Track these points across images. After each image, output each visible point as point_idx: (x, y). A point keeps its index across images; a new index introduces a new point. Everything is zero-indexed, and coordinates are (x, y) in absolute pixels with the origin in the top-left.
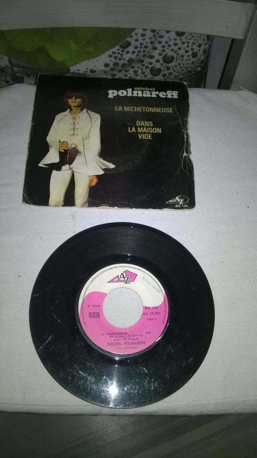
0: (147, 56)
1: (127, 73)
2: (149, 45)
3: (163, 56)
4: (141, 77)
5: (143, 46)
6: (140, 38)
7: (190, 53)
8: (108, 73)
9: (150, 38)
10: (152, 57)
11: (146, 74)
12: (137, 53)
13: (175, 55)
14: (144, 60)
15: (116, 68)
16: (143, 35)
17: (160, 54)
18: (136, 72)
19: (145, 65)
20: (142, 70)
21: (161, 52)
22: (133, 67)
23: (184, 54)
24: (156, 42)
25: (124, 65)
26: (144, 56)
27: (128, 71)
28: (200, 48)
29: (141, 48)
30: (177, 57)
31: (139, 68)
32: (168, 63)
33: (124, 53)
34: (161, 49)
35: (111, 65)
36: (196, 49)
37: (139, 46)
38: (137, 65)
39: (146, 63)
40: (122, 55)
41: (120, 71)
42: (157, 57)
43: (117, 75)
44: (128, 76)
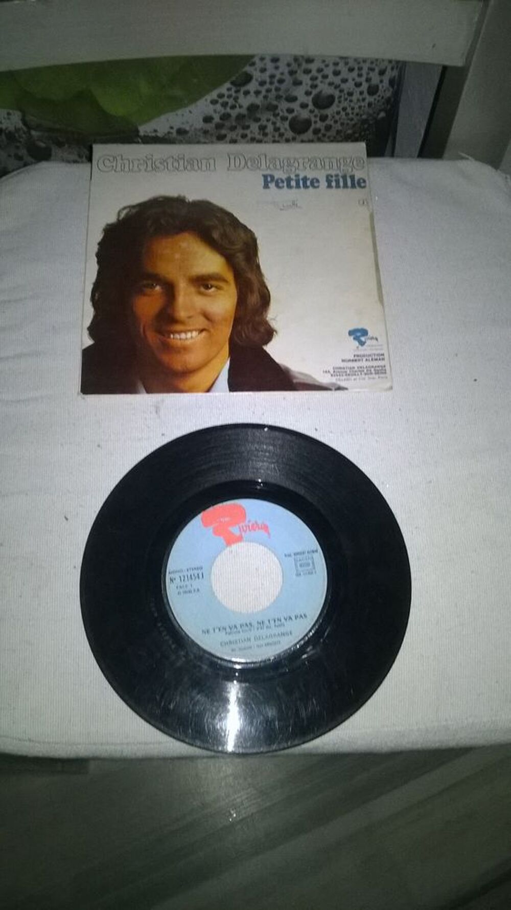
0: (283, 98)
1: (248, 132)
2: (287, 77)
3: (314, 96)
4: (274, 137)
5: (276, 80)
6: (270, 66)
7: (365, 87)
8: (210, 133)
9: (289, 65)
10: (293, 99)
11: (282, 130)
12: (264, 93)
13: (337, 93)
14: (279, 105)
15: (225, 123)
16: (275, 60)
17: (308, 93)
18: (263, 128)
19: (281, 114)
20: (274, 123)
21: (310, 89)
22: (258, 120)
23: (354, 89)
24: (299, 72)
25: (240, 117)
26: (278, 97)
27: (248, 127)
28: (383, 78)
29: (271, 83)
30: (340, 97)
31: (268, 120)
32: (323, 109)
33: (241, 95)
34: (310, 83)
35: (217, 119)
36: (375, 79)
37: (268, 80)
38: (264, 116)
39: (282, 110)
40: (236, 99)
41: (233, 128)
42: (302, 98)
43: (228, 135)
44: (249, 136)
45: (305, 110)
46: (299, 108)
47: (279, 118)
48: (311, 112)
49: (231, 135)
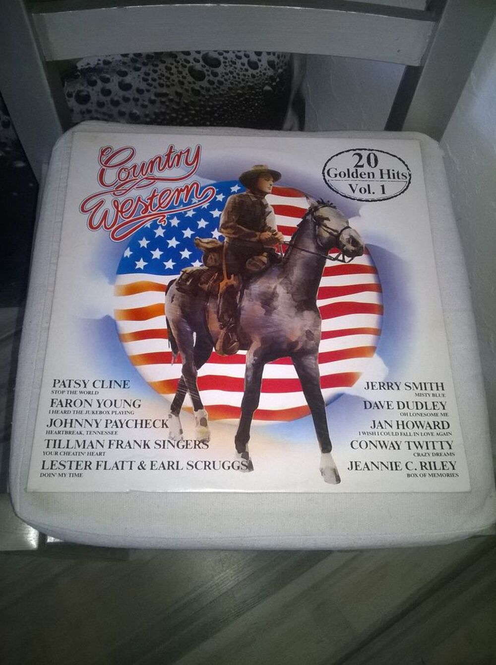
1: (156, 68)
3: (203, 55)
4: (178, 77)
7: (245, 60)
8: (129, 64)
11: (184, 74)
13: (221, 58)
14: (178, 56)
15: (139, 59)
18: (168, 69)
19: (181, 62)
20: (176, 67)
22: (164, 62)
23: (235, 60)
25: (149, 57)
27: (157, 65)
28: (260, 58)
30: (225, 62)
31: (172, 64)
32: (212, 67)
35: (131, 56)
36: (254, 58)
38: (169, 61)
39: (181, 59)
41: (145, 64)
43: (142, 69)
44: (159, 72)
45: (198, 64)
46: (193, 61)
47: (179, 64)
48: (202, 66)
49: (144, 69)
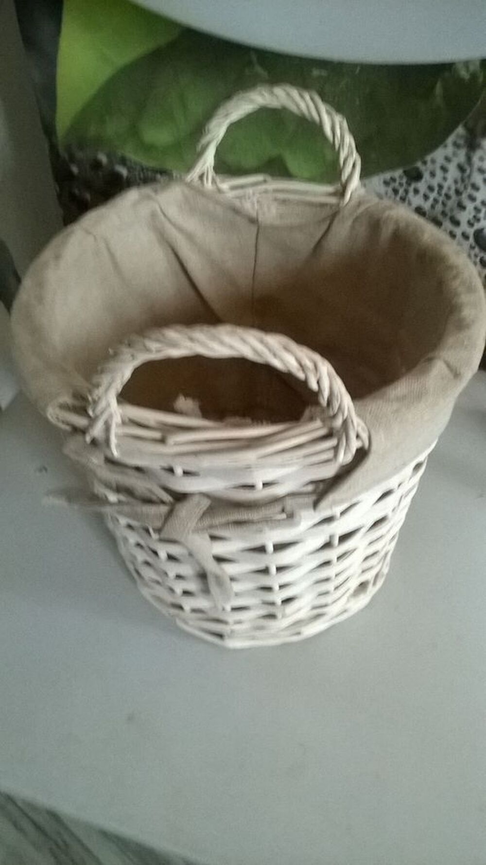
0: (448, 217)
2: (452, 193)
5: (444, 192)
6: (439, 173)
9: (456, 182)
10: (457, 223)
12: (431, 199)
16: (444, 169)
17: (470, 224)
21: (472, 221)
24: (464, 196)
26: (444, 213)
29: (439, 193)
33: (411, 189)
34: (473, 213)
37: (436, 189)
40: (406, 192)
42: (464, 227)
